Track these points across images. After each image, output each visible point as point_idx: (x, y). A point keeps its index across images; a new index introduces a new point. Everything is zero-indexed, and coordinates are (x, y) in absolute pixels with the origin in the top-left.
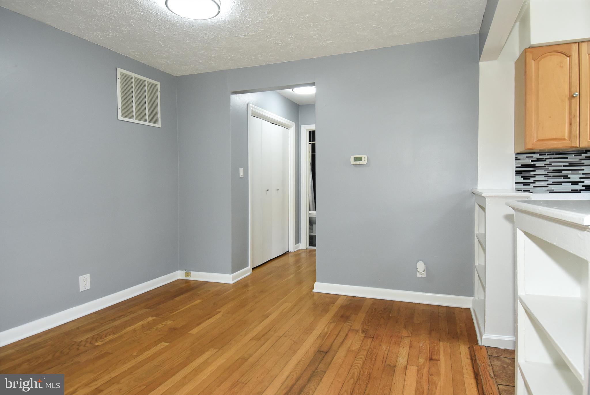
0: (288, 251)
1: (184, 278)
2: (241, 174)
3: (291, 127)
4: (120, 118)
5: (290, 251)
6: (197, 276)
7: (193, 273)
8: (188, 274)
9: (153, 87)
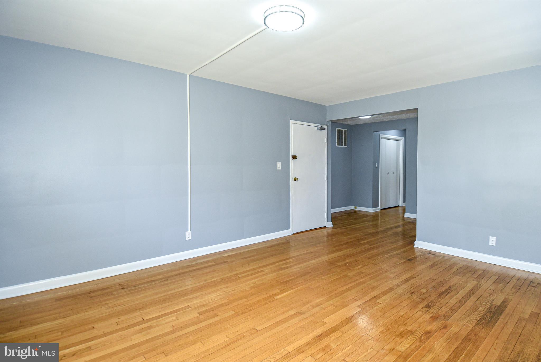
0: (399, 206)
1: (354, 209)
2: (376, 166)
3: (401, 140)
4: (337, 146)
5: (400, 206)
6: (359, 208)
7: (357, 207)
8: (355, 208)
9: (345, 131)
